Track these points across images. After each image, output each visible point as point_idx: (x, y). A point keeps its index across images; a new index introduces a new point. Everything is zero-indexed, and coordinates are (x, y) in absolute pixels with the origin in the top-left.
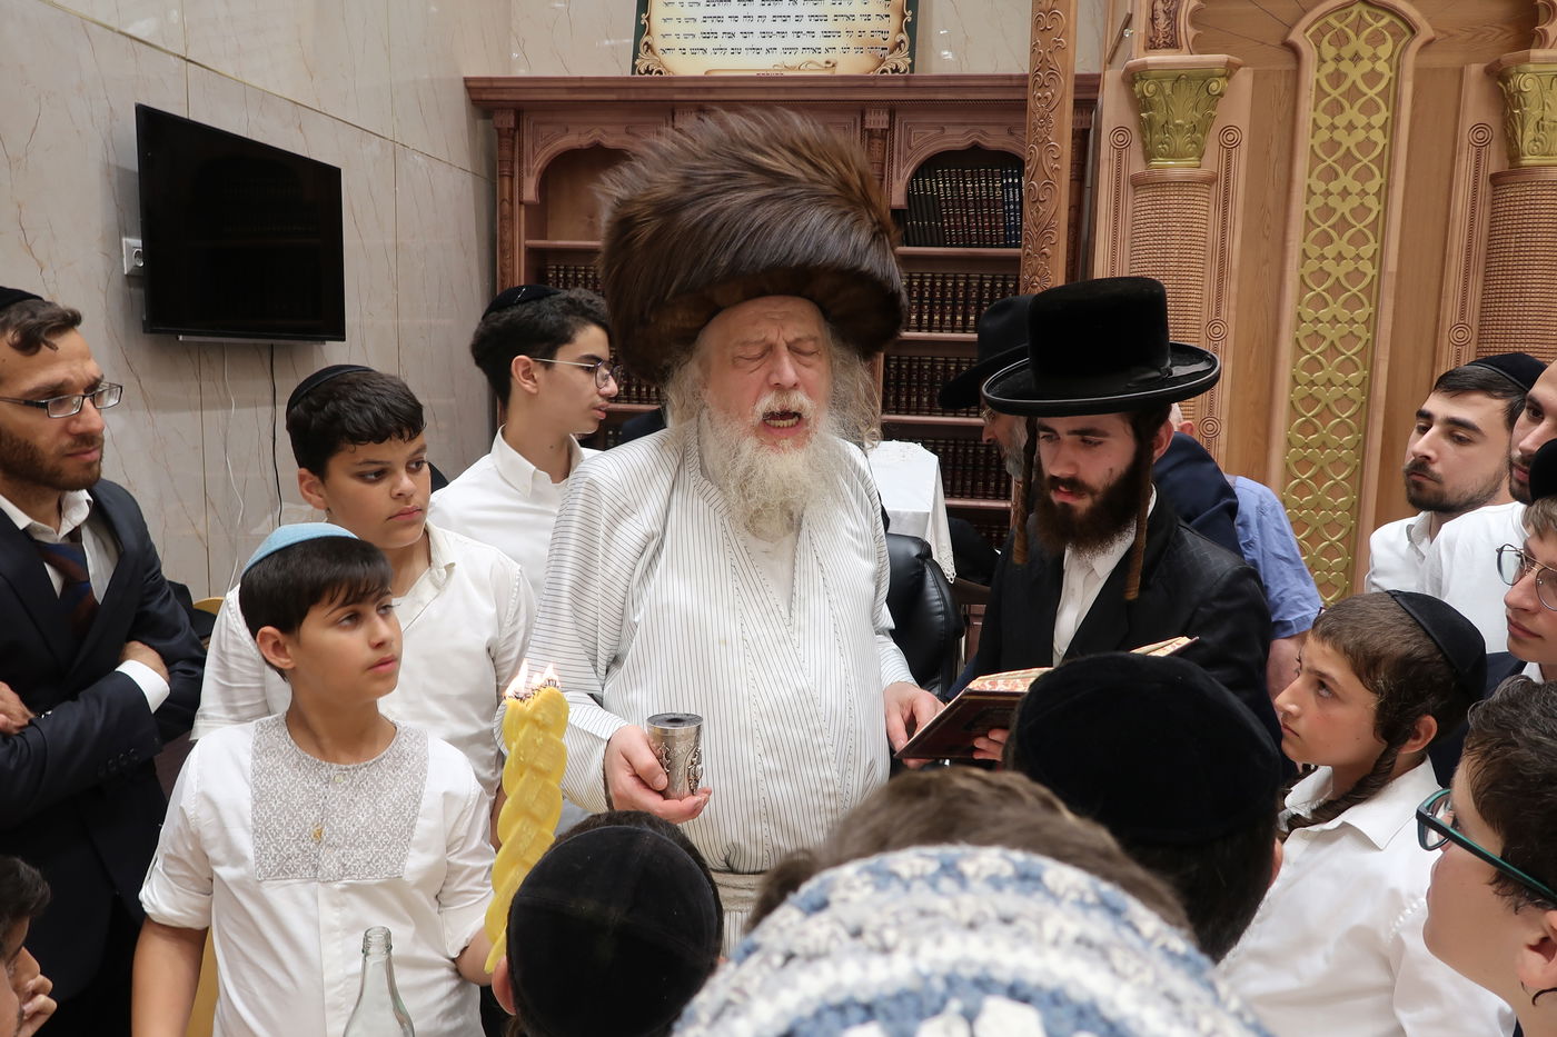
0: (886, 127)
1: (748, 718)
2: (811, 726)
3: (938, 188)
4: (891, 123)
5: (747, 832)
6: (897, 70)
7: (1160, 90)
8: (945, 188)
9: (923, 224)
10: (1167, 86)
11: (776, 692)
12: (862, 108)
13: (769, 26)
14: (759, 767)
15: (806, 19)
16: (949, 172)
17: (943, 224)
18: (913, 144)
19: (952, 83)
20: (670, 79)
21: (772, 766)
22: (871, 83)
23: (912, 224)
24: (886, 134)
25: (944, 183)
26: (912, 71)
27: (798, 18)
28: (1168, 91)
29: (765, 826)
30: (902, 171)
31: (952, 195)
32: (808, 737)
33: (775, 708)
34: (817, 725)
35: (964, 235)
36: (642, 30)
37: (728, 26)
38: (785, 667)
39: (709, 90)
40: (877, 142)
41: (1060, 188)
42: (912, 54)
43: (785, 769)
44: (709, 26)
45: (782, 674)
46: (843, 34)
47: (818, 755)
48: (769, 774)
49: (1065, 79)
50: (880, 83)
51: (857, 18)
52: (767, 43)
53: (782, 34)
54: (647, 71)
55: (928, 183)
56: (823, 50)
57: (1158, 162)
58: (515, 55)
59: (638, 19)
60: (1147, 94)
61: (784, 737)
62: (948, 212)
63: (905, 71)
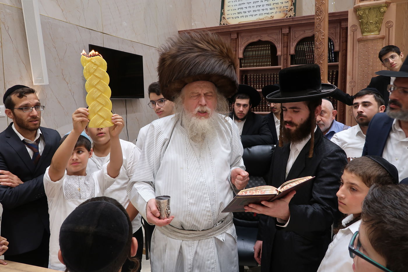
0: (288, 32)
1: (186, 189)
2: (203, 192)
3: (304, 48)
4: (290, 31)
5: (184, 220)
6: (291, 16)
7: (364, 13)
8: (306, 48)
9: (300, 58)
10: (367, 12)
11: (194, 182)
12: (281, 28)
13: (255, 9)
14: (188, 202)
15: (265, 5)
16: (307, 43)
17: (306, 58)
18: (296, 36)
19: (306, 18)
20: (229, 26)
21: (192, 202)
22: (283, 21)
23: (297, 58)
24: (288, 35)
25: (306, 46)
26: (295, 16)
27: (263, 6)
28: (367, 13)
29: (190, 218)
30: (293, 44)
31: (308, 50)
32: (202, 194)
33: (194, 186)
34: (205, 191)
35: (312, 60)
36: (222, 14)
37: (245, 10)
38: (198, 176)
39: (239, 27)
40: (286, 37)
41: (325, 43)
42: (295, 12)
43: (195, 203)
44: (240, 11)
45: (197, 178)
46: (275, 8)
47: (205, 200)
48: (191, 204)
49: (325, 13)
50: (285, 21)
51: (279, 3)
52: (255, 13)
53: (259, 10)
54: (224, 24)
55: (301, 47)
56: (270, 13)
57: (365, 34)
58: (193, 24)
59: (221, 11)
60: (361, 15)
61: (195, 194)
62: (307, 54)
63: (293, 16)
